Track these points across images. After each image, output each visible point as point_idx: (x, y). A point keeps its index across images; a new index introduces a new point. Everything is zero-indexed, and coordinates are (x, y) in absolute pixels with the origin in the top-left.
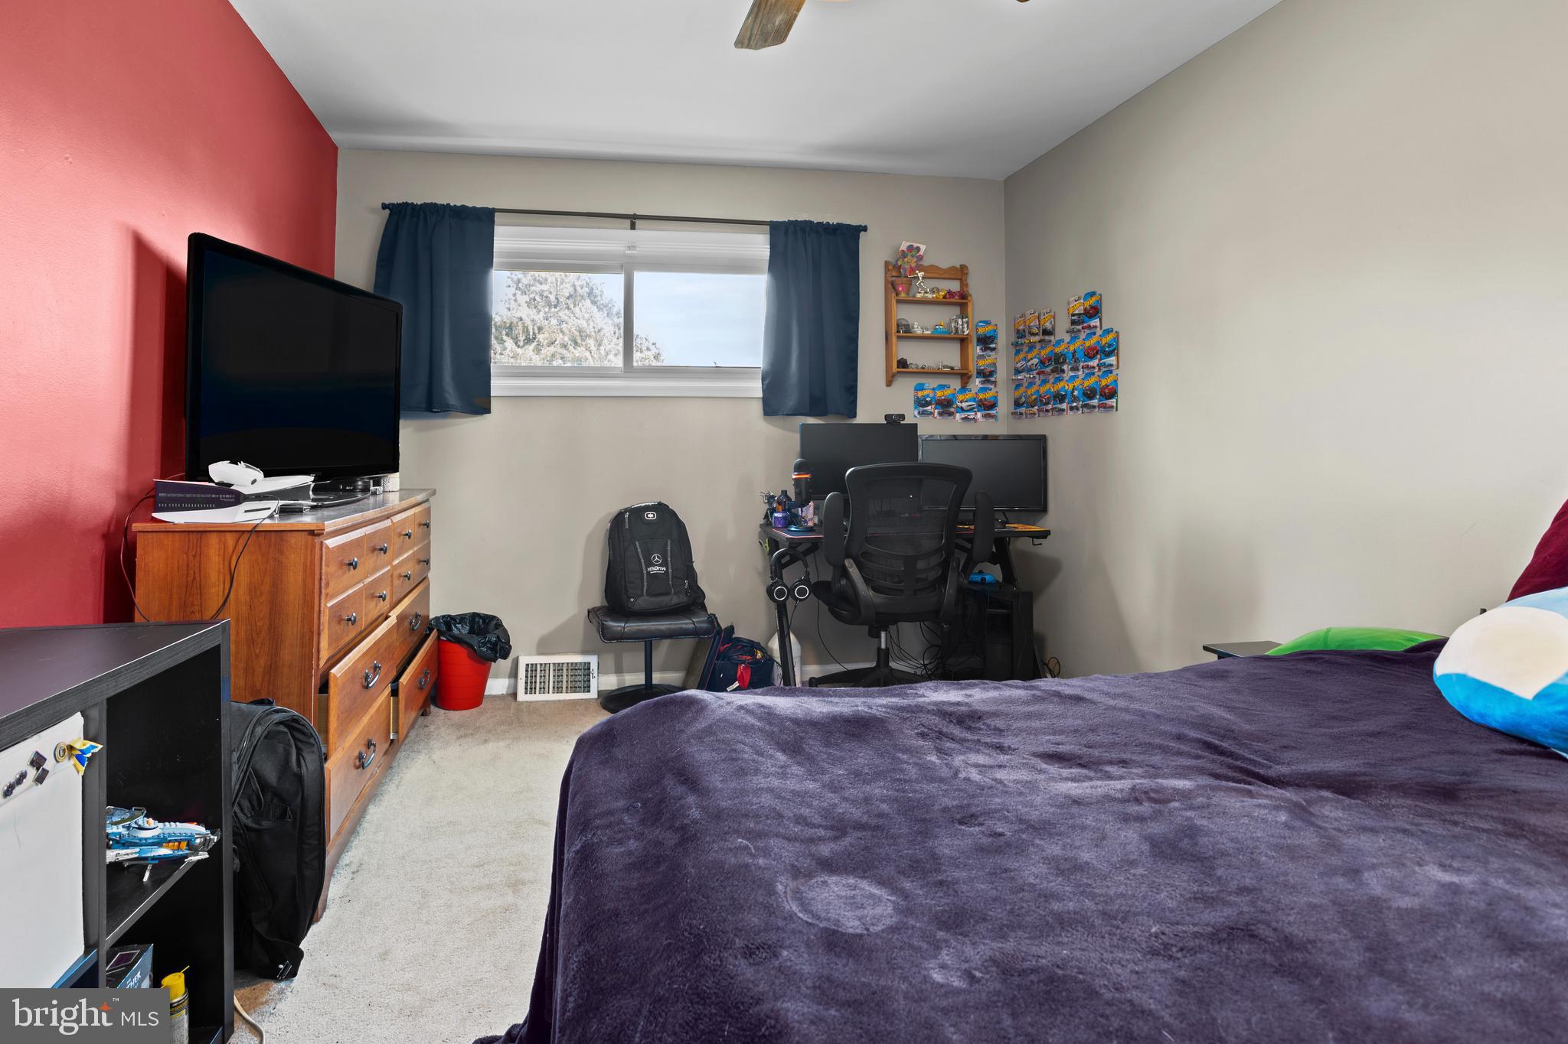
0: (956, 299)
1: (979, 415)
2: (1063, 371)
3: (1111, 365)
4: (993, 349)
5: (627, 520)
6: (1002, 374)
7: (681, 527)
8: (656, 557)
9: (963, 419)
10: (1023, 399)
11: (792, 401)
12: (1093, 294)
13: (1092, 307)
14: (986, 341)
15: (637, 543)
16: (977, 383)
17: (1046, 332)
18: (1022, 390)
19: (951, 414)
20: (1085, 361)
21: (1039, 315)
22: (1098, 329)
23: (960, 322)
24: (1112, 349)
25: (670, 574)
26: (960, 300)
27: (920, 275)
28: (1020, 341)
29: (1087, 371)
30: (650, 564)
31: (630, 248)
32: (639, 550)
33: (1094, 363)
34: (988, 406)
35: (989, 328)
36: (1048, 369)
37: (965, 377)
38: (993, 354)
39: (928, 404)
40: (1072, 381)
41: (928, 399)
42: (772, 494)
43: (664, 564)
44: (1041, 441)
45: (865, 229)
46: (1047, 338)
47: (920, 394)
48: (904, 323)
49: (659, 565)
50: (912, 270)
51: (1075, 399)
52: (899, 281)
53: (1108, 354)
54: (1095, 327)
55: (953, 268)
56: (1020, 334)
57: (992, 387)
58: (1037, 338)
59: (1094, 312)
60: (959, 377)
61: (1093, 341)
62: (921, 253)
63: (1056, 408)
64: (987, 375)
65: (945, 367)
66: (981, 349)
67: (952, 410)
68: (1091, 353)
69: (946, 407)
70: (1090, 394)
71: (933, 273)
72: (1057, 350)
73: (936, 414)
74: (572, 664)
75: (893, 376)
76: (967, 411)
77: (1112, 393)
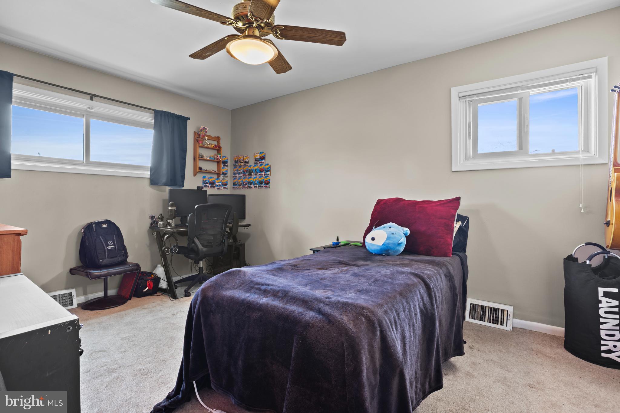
0: (217, 148)
1: (222, 187)
2: (252, 175)
3: (268, 175)
4: (227, 166)
5: (94, 228)
6: (229, 174)
7: (118, 229)
8: (110, 242)
9: (217, 189)
10: (237, 183)
11: (164, 180)
12: (263, 153)
13: (262, 157)
14: (225, 163)
15: (100, 237)
16: (222, 177)
17: (246, 162)
18: (236, 180)
19: (214, 187)
20: (259, 173)
21: (244, 156)
22: (264, 163)
23: (218, 156)
24: (269, 170)
25: (117, 249)
26: (218, 148)
27: (206, 138)
28: (236, 164)
29: (260, 176)
30: (108, 245)
31: (89, 108)
32: (102, 240)
33: (263, 173)
34: (225, 185)
35: (226, 159)
36: (247, 174)
37: (218, 175)
38: (227, 167)
39: (207, 183)
40: (255, 178)
41: (207, 181)
42: (153, 215)
43: (114, 245)
44: (243, 197)
45: (189, 119)
46: (246, 164)
47: (204, 179)
48: (201, 154)
49: (112, 246)
50: (203, 136)
51: (256, 184)
52: (199, 139)
53: (267, 171)
54: (263, 163)
55: (215, 137)
56: (236, 162)
57: (226, 178)
58: (243, 164)
59: (263, 158)
60: (216, 174)
61: (262, 167)
62: (207, 130)
63: (249, 186)
64: (225, 174)
65: (213, 171)
66: (223, 166)
67: (214, 185)
68: (262, 170)
69: (212, 184)
70: (261, 183)
71: (210, 138)
72: (250, 168)
73: (209, 187)
74: (62, 295)
75: (197, 173)
76: (219, 186)
77: (268, 183)
